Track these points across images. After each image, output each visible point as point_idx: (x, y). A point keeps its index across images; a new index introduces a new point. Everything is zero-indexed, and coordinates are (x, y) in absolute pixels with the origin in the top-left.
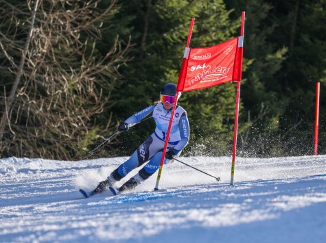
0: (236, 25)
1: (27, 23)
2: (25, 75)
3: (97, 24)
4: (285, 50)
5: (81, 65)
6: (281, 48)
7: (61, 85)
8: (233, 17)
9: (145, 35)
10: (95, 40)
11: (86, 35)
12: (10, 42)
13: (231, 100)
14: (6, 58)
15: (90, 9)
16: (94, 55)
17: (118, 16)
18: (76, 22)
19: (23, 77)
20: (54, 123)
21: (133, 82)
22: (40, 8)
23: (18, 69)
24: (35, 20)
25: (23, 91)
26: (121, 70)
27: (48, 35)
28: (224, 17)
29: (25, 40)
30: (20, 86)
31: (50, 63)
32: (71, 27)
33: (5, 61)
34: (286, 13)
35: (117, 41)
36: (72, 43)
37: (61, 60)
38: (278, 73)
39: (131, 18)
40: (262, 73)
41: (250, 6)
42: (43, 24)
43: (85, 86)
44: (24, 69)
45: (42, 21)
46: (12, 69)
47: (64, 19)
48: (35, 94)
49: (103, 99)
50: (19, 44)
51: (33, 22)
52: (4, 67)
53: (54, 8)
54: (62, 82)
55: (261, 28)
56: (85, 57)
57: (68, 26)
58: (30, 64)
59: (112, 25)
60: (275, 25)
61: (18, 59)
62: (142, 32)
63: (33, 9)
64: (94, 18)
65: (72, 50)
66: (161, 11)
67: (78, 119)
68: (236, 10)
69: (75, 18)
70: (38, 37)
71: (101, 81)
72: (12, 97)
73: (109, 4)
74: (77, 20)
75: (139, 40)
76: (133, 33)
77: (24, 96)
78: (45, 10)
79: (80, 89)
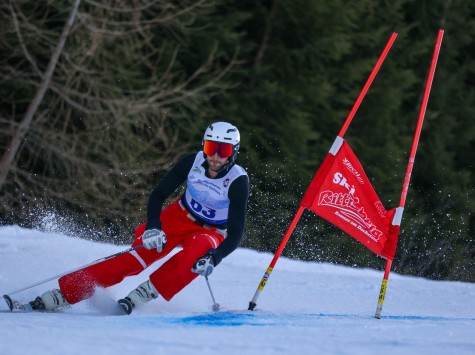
0: (420, 48)
2: (55, 89)
5: (149, 84)
7: (112, 115)
9: (264, 47)
10: (179, 46)
11: (164, 35)
12: (34, 32)
14: (23, 57)
16: (173, 71)
18: (151, 12)
19: (50, 92)
20: (91, 176)
23: (43, 77)
25: (46, 116)
27: (100, 27)
29: (61, 31)
30: (41, 108)
31: (98, 75)
32: (141, 19)
33: (22, 62)
35: (214, 52)
36: (139, 45)
37: (116, 72)
39: (245, 16)
40: (452, 136)
41: (448, 21)
42: (94, 7)
43: (151, 120)
44: (53, 80)
46: (32, 78)
48: (66, 124)
49: (176, 146)
50: (51, 36)
52: (20, 73)
54: (112, 109)
55: (460, 60)
56: (158, 71)
57: (137, 16)
58: (64, 73)
59: (210, 25)
61: (44, 61)
62: (259, 41)
64: (182, 8)
65: (136, 57)
69: (149, 5)
70: (83, 28)
71: (179, 116)
72: (26, 124)
74: (152, 8)
75: (254, 53)
76: (244, 40)
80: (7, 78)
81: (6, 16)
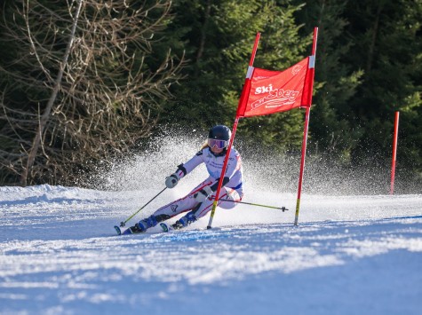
0: (306, 42)
1: (67, 32)
2: (63, 90)
3: (147, 35)
4: (361, 73)
5: (127, 81)
6: (357, 70)
7: (104, 104)
8: (303, 33)
9: (202, 50)
10: (145, 53)
11: (134, 48)
12: (47, 53)
13: (297, 128)
14: (42, 70)
15: (140, 18)
16: (142, 71)
17: (171, 27)
18: (123, 33)
19: (60, 93)
20: (94, 147)
21: (186, 103)
22: (83, 15)
23: (55, 83)
24: (77, 29)
25: (60, 109)
26: (172, 89)
27: (91, 46)
28: (293, 32)
29: (64, 51)
30: (56, 104)
31: (92, 78)
32: (117, 38)
33: (40, 74)
34: (364, 31)
35: (169, 56)
36: (118, 56)
37: (104, 75)
38: (352, 99)
39: (186, 30)
40: (333, 98)
41: (323, 21)
42: (85, 33)
43: (130, 106)
44: (62, 84)
45: (84, 30)
46: (48, 84)
47: (109, 28)
48: (73, 113)
49: (150, 122)
50: (57, 55)
51: (74, 31)
52: (39, 81)
53: (99, 16)
54: (104, 101)
55: (334, 46)
56: (132, 72)
57: (114, 36)
58: (69, 79)
59: (163, 37)
60: (351, 44)
61: (55, 72)
62: (198, 46)
63: (74, 16)
64: (144, 28)
65: (117, 64)
66: (221, 22)
67: (121, 143)
68: (307, 25)
69: (122, 28)
70: (79, 47)
71: (149, 101)
72: (46, 115)
73: (162, 13)
74: (123, 30)
75: (196, 54)
76: (188, 47)
77: (60, 114)
78: (88, 17)
79: (125, 109)
80: (31, 85)
81: (27, 44)
